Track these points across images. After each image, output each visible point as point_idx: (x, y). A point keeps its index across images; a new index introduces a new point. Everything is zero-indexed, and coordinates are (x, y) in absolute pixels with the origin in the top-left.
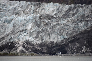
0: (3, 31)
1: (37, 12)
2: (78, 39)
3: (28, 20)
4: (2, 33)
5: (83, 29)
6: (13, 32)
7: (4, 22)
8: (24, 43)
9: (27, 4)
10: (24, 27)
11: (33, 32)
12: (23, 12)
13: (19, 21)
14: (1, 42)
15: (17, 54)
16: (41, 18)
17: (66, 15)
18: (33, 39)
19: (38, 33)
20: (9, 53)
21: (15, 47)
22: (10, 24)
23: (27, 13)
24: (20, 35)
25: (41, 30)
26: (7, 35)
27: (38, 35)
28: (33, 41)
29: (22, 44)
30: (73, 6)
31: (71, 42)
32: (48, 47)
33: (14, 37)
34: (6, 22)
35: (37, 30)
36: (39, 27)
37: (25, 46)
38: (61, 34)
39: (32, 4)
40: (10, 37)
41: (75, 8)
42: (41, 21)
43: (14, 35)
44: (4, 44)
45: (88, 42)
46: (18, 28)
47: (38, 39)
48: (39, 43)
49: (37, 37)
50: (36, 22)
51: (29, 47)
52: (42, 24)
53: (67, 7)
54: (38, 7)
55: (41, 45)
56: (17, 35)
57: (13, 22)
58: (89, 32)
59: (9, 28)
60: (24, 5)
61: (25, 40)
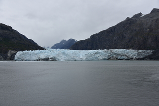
5: (148, 55)
31: (145, 58)
32: (140, 59)
38: (143, 56)
40: (132, 57)
41: (146, 51)
45: (149, 58)
49: (138, 57)
57: (133, 54)
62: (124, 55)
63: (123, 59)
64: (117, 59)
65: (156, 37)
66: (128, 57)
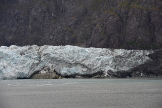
1: (113, 54)
2: (138, 69)
3: (110, 59)
4: (95, 66)
5: (140, 64)
6: (101, 65)
9: (106, 50)
10: (108, 62)
11: (113, 65)
12: (105, 54)
13: (105, 60)
14: (95, 71)
15: (105, 78)
16: (117, 57)
17: (129, 56)
19: (116, 66)
20: (100, 77)
21: (103, 73)
22: (99, 61)
23: (107, 55)
25: (117, 64)
26: (98, 67)
28: (113, 70)
29: (107, 72)
30: (133, 51)
31: (134, 71)
32: (121, 73)
34: (97, 60)
35: (115, 64)
36: (116, 62)
37: (109, 73)
38: (128, 66)
39: (109, 50)
40: (100, 68)
41: (134, 52)
42: (117, 59)
43: (102, 67)
44: (97, 72)
45: (143, 71)
46: (104, 63)
48: (116, 71)
49: (115, 68)
51: (111, 73)
52: (118, 61)
53: (130, 51)
54: (113, 52)
55: (118, 72)
56: (104, 67)
57: (101, 60)
58: (143, 65)
59: (99, 63)
61: (108, 70)
62: (76, 64)
63: (73, 76)
64: (58, 75)
65: (149, 16)
66: (88, 69)
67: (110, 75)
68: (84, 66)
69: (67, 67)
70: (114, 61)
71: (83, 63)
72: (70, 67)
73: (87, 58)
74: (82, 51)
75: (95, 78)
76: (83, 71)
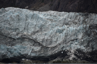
0: (56, 40)
1: (85, 22)
3: (79, 30)
4: (55, 42)
6: (65, 41)
7: (56, 32)
8: (76, 51)
9: (76, 15)
10: (75, 36)
11: (84, 41)
12: (73, 22)
13: (71, 31)
14: (54, 51)
15: (69, 62)
16: (91, 28)
18: (84, 48)
19: (89, 42)
20: (62, 61)
21: (67, 55)
22: (62, 34)
24: (71, 44)
25: (91, 39)
26: (60, 44)
27: (88, 44)
28: (84, 49)
29: (74, 52)
33: (66, 46)
34: (58, 32)
35: (88, 40)
36: (89, 36)
37: (76, 54)
39: (80, 15)
40: (62, 46)
42: (91, 31)
43: (66, 44)
44: (56, 52)
46: (69, 38)
47: (88, 48)
48: (90, 51)
49: (88, 46)
50: (87, 31)
51: (80, 55)
52: (93, 34)
54: (87, 18)
56: (69, 44)
57: (65, 32)
59: (61, 38)
60: (73, 16)
61: (76, 48)
62: (23, 39)
63: (17, 60)
66: (43, 47)
67: (79, 57)
68: (35, 42)
69: (6, 44)
70: (87, 34)
71: (34, 37)
72: (13, 45)
73: (41, 28)
74: (33, 17)
75: (54, 62)
76: (33, 51)
